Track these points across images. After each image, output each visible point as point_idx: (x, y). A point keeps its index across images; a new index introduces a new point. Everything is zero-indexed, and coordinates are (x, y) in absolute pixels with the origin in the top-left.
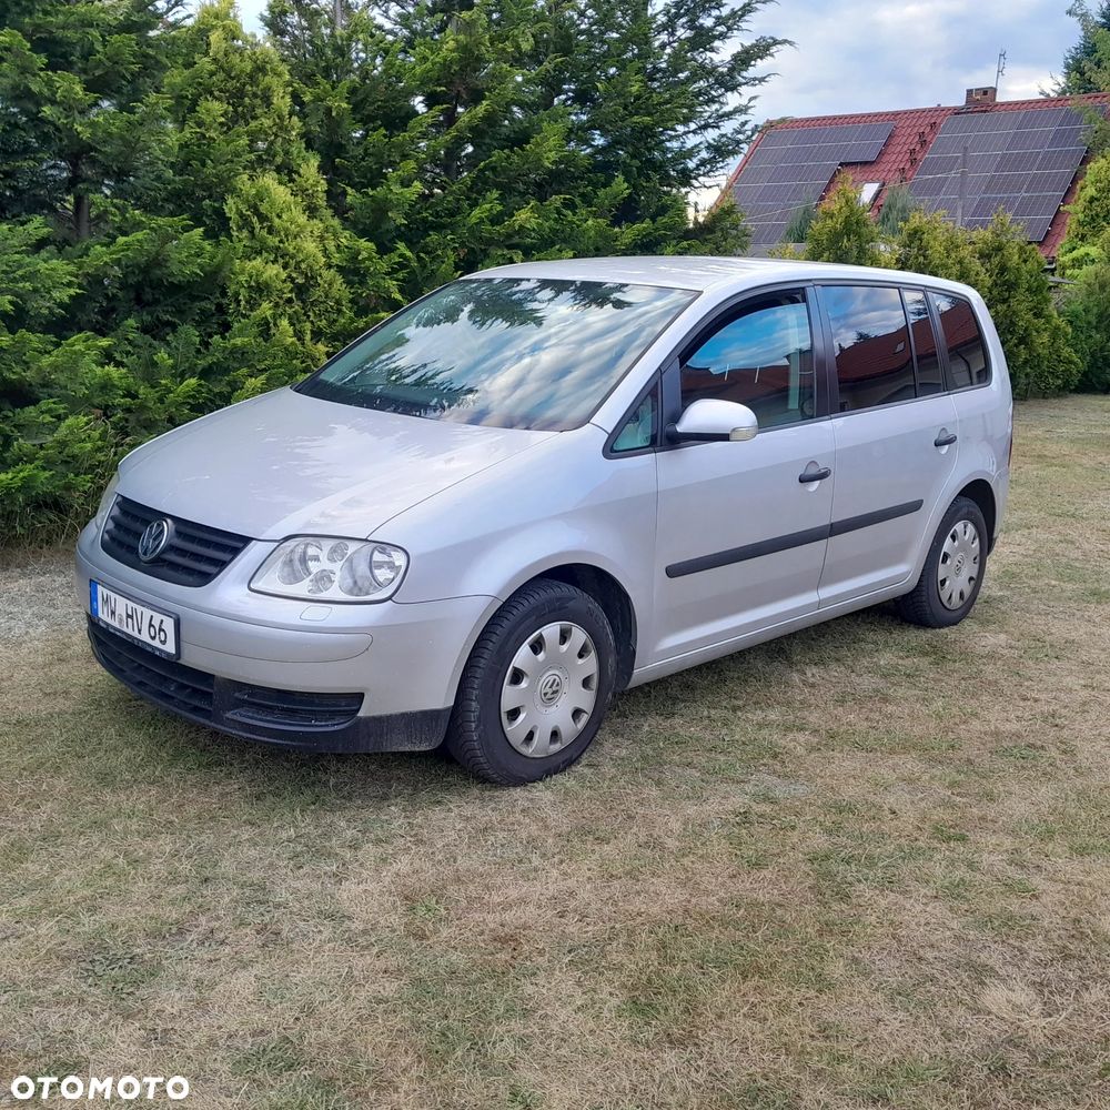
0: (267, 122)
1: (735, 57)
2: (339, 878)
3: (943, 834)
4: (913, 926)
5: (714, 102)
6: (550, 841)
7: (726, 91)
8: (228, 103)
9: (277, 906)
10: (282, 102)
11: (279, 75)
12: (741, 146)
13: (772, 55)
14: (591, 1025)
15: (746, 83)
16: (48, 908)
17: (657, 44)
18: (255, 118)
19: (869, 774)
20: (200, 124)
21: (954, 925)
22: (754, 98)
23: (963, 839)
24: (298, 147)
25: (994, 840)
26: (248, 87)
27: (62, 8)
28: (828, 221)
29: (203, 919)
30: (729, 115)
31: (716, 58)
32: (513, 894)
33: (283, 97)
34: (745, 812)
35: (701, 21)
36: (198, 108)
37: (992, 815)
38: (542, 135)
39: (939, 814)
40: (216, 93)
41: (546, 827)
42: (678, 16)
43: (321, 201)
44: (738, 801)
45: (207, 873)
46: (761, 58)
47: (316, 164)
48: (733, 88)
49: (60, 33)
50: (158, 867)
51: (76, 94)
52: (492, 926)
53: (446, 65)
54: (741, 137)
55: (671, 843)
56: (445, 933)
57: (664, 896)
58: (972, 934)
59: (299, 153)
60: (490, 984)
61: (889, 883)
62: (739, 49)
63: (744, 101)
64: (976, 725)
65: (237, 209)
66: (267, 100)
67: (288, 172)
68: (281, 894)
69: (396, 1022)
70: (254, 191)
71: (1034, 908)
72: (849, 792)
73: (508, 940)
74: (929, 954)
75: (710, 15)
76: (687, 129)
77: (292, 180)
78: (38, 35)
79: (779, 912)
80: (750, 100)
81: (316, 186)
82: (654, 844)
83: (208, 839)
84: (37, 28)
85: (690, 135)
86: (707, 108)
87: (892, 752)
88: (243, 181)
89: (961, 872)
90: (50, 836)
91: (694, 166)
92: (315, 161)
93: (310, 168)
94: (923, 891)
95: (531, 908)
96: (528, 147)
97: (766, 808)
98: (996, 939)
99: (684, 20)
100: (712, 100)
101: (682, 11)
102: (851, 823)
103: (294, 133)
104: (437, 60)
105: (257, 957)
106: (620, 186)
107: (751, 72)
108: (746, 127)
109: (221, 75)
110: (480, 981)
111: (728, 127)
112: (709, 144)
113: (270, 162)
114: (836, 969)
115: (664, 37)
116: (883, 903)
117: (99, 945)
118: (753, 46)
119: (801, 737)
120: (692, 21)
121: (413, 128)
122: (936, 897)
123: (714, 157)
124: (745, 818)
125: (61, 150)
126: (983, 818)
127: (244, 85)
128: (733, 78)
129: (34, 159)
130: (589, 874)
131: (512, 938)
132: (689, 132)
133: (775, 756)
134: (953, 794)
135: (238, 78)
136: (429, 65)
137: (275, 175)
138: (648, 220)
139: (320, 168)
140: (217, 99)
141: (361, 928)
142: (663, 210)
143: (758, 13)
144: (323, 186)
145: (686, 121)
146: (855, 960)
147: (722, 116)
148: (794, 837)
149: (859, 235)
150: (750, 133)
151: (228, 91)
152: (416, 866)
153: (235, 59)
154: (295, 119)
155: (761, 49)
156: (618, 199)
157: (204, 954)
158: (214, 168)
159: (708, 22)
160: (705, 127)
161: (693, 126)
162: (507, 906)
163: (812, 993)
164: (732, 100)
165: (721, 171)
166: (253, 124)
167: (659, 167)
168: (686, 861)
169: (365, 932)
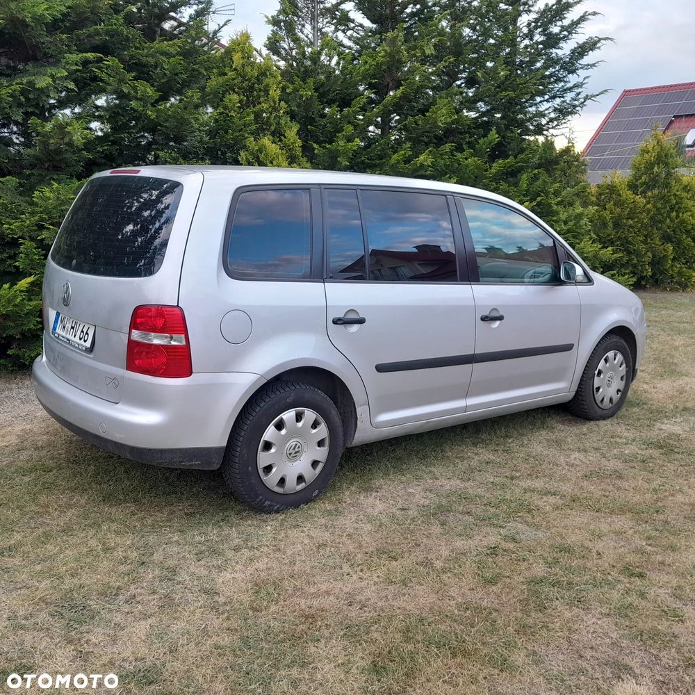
0: (265, 106)
1: (573, 51)
2: (220, 569)
3: (629, 571)
4: (584, 633)
5: (561, 81)
6: (359, 555)
7: (569, 74)
8: (244, 95)
9: (179, 583)
10: (275, 93)
11: (275, 77)
12: (577, 108)
13: (599, 48)
14: (342, 677)
15: (582, 68)
16: (50, 573)
17: (522, 45)
18: (260, 103)
19: (592, 527)
20: (226, 108)
21: (614, 635)
22: (588, 77)
23: (641, 576)
24: (285, 120)
25: (666, 578)
26: (256, 85)
27: (146, 45)
28: (646, 155)
29: (132, 587)
30: (570, 89)
31: (560, 52)
32: (324, 588)
33: (275, 90)
34: (494, 548)
35: (551, 29)
36: (224, 99)
37: (668, 560)
38: (436, 106)
39: (630, 558)
40: (236, 90)
41: (360, 546)
42: (536, 27)
43: (299, 152)
44: (493, 539)
45: (144, 559)
46: (592, 50)
47: (296, 130)
48: (573, 72)
49: (144, 60)
50: (119, 553)
51: (148, 93)
52: (303, 607)
53: (378, 66)
54: (576, 103)
55: (439, 564)
56: (273, 608)
57: (421, 598)
58: (625, 643)
59: (286, 123)
60: (288, 644)
61: (579, 601)
62: (576, 45)
63: (580, 80)
64: (680, 498)
65: (247, 158)
66: (267, 92)
67: (278, 135)
68: (184, 576)
69: (222, 662)
70: (257, 148)
71: (677, 628)
72: (573, 538)
73: (310, 618)
74: (588, 654)
75: (556, 25)
76: (542, 99)
77: (281, 140)
78: (132, 61)
79: (495, 614)
80: (584, 79)
81: (295, 143)
82: (427, 563)
83: (152, 539)
84: (132, 57)
85: (545, 103)
86: (556, 85)
87: (613, 512)
88: (251, 142)
89: (632, 599)
90: (67, 530)
91: (545, 122)
92: (295, 128)
93: (292, 132)
94: (599, 609)
95: (332, 598)
96: (427, 114)
97: (511, 546)
98: (641, 648)
99: (539, 30)
100: (559, 80)
101: (539, 24)
102: (564, 559)
103: (282, 112)
104: (373, 63)
105: (156, 613)
106: (494, 136)
107: (586, 60)
108: (580, 96)
109: (240, 79)
110: (283, 641)
111: (569, 97)
112: (555, 108)
113: (268, 130)
114: (519, 658)
115: (527, 42)
116: (568, 615)
117: (70, 597)
118: (584, 43)
119: (551, 499)
120: (544, 30)
121: (355, 106)
122: (608, 615)
123: (559, 116)
124: (494, 551)
125: (143, 127)
126: (662, 563)
127: (254, 84)
128: (573, 64)
129: (128, 133)
130: (376, 580)
131: (313, 617)
132: (544, 101)
133: (529, 511)
134: (646, 544)
135: (249, 80)
136: (367, 66)
137: (271, 138)
138: (511, 157)
139: (298, 133)
140: (236, 93)
141: (223, 601)
142: (522, 151)
143: (589, 21)
144: (299, 143)
145: (542, 94)
146: (534, 653)
147: (565, 90)
148: (524, 565)
149: (667, 164)
150: (582, 100)
151: (244, 88)
152: (269, 566)
153: (248, 69)
154: (283, 102)
155: (591, 45)
156: (492, 144)
157: (126, 608)
158: (232, 134)
159: (555, 29)
160: (554, 97)
161: (546, 97)
162: (316, 596)
163: (496, 671)
164: (573, 79)
165: (565, 125)
166: (258, 107)
167: (521, 124)
168: (444, 577)
169: (225, 604)
